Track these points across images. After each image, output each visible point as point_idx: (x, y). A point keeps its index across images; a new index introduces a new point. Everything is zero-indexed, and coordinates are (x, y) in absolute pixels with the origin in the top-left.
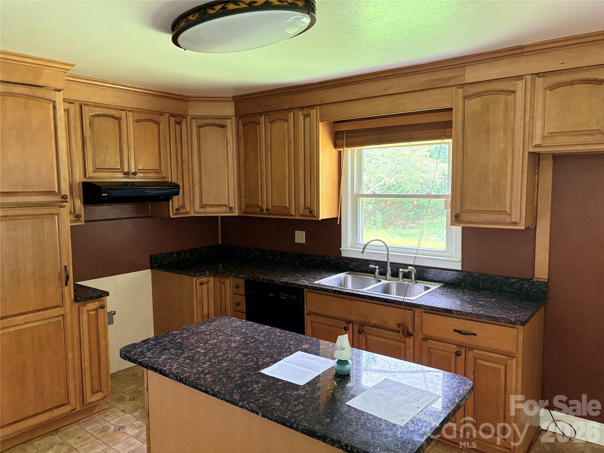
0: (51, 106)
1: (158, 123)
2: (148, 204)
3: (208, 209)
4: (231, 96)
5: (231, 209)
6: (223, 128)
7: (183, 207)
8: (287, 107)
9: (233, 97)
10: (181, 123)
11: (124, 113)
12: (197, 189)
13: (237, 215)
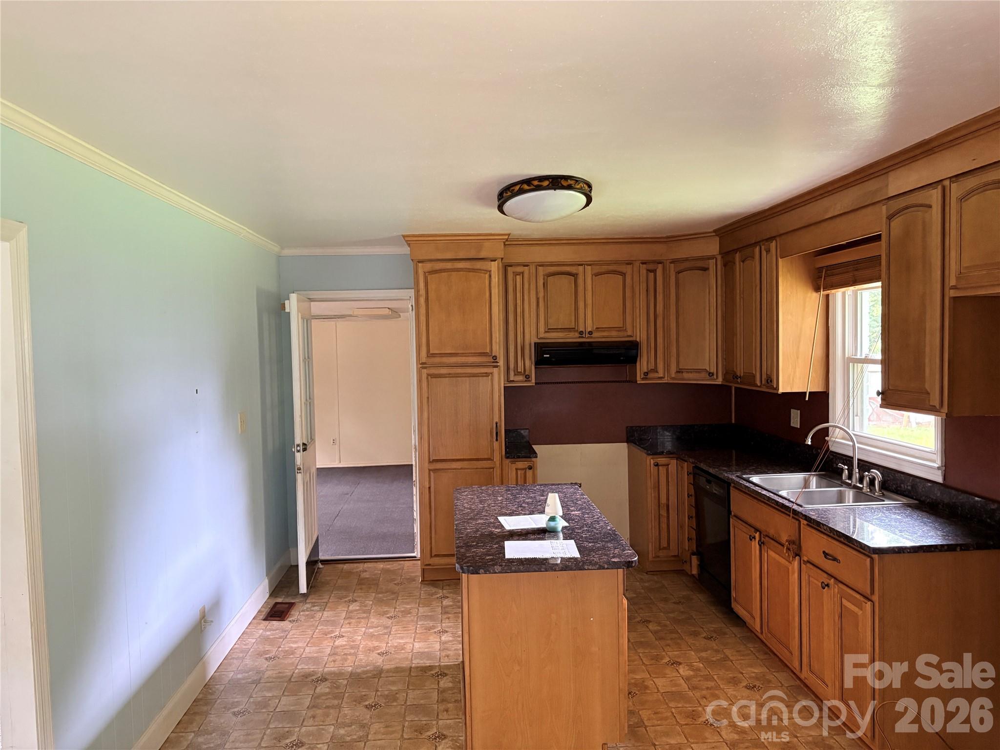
0: (487, 276)
1: (623, 274)
2: (626, 366)
3: (686, 375)
4: (711, 230)
5: (711, 374)
6: (705, 271)
7: (655, 370)
8: (753, 242)
9: (715, 231)
10: (656, 270)
11: (581, 268)
12: (674, 350)
13: (720, 383)
